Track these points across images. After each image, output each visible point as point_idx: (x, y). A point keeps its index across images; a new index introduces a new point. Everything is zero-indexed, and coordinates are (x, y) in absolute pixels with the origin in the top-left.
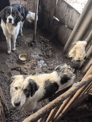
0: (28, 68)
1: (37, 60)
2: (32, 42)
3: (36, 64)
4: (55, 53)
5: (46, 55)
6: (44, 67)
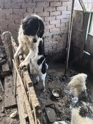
0: (62, 105)
3: (70, 101)
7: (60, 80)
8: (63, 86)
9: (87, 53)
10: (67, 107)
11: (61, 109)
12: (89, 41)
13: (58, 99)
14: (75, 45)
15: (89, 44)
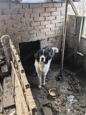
0: (58, 104)
1: (66, 95)
2: (59, 76)
3: (66, 100)
5: (75, 90)
6: (74, 103)
7: (56, 80)
8: (59, 85)
9: (80, 54)
10: (63, 106)
11: (58, 108)
12: (82, 43)
14: (69, 46)
15: (82, 46)
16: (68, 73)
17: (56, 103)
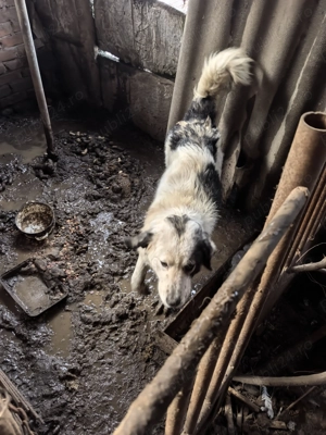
0: (61, 254)
1: (84, 217)
2: (46, 159)
3: (87, 232)
4: (139, 175)
5: (110, 191)
6: (116, 234)
7: (38, 176)
8: (53, 193)
9: (108, 54)
10: (78, 254)
11: (61, 266)
12: (103, 3)
13: (44, 241)
14: (59, 30)
15: (106, 16)
16: (79, 140)
17: (54, 252)
